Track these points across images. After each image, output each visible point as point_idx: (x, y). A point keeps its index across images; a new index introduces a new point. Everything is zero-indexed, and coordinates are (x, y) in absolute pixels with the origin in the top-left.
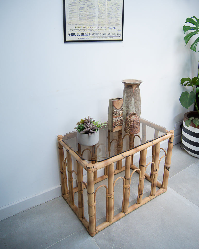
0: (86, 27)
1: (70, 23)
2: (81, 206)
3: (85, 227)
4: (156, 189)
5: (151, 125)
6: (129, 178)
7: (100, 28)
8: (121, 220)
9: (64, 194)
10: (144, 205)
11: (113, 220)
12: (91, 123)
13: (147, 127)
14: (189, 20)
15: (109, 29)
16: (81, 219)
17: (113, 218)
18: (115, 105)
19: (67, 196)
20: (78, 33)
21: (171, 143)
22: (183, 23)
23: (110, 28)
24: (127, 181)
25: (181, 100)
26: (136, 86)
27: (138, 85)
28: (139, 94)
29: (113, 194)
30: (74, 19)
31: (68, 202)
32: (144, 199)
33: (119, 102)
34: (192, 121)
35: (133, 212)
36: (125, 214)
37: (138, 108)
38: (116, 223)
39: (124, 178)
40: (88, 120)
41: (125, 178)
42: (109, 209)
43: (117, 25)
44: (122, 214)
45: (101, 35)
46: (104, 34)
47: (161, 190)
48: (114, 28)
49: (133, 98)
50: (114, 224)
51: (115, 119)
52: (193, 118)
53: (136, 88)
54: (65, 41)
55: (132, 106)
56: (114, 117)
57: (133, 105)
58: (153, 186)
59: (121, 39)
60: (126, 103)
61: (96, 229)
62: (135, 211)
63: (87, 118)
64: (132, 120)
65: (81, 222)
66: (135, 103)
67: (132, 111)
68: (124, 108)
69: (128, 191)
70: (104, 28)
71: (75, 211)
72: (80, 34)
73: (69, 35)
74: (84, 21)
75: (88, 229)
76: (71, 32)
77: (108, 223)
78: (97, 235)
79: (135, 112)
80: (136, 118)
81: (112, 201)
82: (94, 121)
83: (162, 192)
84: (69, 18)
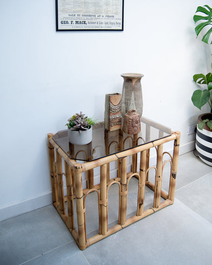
0: (81, 15)
1: (63, 11)
2: (71, 214)
3: (74, 239)
4: (160, 200)
5: (155, 125)
6: (125, 183)
7: (96, 16)
8: (117, 233)
9: (55, 202)
10: (146, 218)
11: (107, 233)
12: (82, 119)
13: (152, 128)
14: (200, 9)
15: (107, 18)
16: (71, 230)
17: (107, 231)
18: (112, 101)
19: (58, 203)
20: (72, 22)
21: (177, 145)
22: (194, 12)
23: (108, 16)
24: (124, 187)
25: (193, 99)
26: (136, 80)
27: (139, 79)
28: (140, 89)
29: (106, 200)
30: (67, 6)
31: (59, 211)
32: (146, 211)
33: (116, 97)
34: (206, 123)
35: (132, 225)
36: (122, 226)
37: (139, 105)
38: (111, 236)
39: (119, 183)
40: (80, 116)
41: (121, 184)
42: (101, 220)
43: (116, 13)
44: (119, 227)
45: (97, 23)
46: (102, 23)
47: (167, 202)
48: (113, 16)
49: (133, 94)
50: (109, 237)
51: (112, 117)
52: (207, 120)
53: (136, 82)
54: (57, 30)
55: (132, 103)
56: (111, 114)
57: (133, 101)
58: (156, 196)
59: (121, 29)
60: (126, 99)
61: (86, 242)
62: (135, 224)
63: (79, 114)
64: (131, 117)
65: (71, 233)
66: (135, 99)
67: (131, 108)
68: (123, 105)
69: (124, 200)
70: (101, 16)
71: (64, 221)
72: (74, 22)
73: (62, 23)
74: (78, 9)
75: (77, 242)
76: (63, 20)
77: (101, 235)
78: (88, 248)
79: (135, 110)
80: (135, 116)
81: (105, 210)
82: (86, 117)
83: (168, 204)
84: (61, 5)
